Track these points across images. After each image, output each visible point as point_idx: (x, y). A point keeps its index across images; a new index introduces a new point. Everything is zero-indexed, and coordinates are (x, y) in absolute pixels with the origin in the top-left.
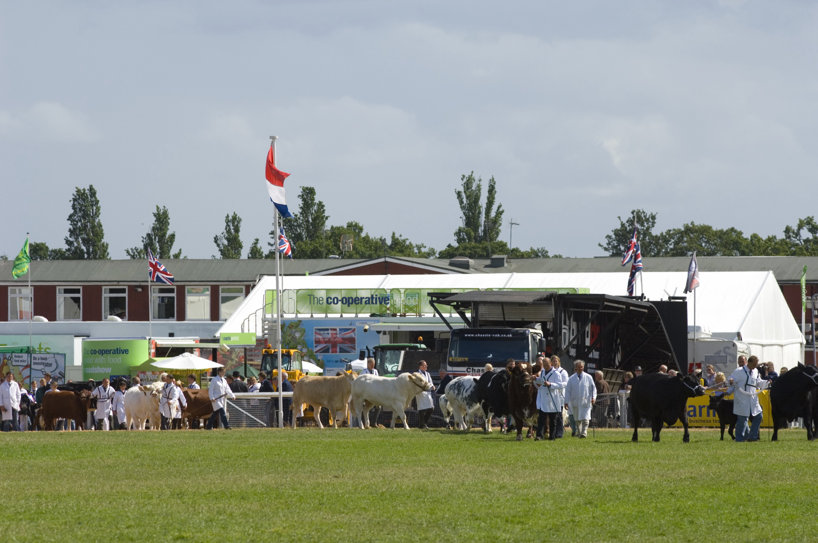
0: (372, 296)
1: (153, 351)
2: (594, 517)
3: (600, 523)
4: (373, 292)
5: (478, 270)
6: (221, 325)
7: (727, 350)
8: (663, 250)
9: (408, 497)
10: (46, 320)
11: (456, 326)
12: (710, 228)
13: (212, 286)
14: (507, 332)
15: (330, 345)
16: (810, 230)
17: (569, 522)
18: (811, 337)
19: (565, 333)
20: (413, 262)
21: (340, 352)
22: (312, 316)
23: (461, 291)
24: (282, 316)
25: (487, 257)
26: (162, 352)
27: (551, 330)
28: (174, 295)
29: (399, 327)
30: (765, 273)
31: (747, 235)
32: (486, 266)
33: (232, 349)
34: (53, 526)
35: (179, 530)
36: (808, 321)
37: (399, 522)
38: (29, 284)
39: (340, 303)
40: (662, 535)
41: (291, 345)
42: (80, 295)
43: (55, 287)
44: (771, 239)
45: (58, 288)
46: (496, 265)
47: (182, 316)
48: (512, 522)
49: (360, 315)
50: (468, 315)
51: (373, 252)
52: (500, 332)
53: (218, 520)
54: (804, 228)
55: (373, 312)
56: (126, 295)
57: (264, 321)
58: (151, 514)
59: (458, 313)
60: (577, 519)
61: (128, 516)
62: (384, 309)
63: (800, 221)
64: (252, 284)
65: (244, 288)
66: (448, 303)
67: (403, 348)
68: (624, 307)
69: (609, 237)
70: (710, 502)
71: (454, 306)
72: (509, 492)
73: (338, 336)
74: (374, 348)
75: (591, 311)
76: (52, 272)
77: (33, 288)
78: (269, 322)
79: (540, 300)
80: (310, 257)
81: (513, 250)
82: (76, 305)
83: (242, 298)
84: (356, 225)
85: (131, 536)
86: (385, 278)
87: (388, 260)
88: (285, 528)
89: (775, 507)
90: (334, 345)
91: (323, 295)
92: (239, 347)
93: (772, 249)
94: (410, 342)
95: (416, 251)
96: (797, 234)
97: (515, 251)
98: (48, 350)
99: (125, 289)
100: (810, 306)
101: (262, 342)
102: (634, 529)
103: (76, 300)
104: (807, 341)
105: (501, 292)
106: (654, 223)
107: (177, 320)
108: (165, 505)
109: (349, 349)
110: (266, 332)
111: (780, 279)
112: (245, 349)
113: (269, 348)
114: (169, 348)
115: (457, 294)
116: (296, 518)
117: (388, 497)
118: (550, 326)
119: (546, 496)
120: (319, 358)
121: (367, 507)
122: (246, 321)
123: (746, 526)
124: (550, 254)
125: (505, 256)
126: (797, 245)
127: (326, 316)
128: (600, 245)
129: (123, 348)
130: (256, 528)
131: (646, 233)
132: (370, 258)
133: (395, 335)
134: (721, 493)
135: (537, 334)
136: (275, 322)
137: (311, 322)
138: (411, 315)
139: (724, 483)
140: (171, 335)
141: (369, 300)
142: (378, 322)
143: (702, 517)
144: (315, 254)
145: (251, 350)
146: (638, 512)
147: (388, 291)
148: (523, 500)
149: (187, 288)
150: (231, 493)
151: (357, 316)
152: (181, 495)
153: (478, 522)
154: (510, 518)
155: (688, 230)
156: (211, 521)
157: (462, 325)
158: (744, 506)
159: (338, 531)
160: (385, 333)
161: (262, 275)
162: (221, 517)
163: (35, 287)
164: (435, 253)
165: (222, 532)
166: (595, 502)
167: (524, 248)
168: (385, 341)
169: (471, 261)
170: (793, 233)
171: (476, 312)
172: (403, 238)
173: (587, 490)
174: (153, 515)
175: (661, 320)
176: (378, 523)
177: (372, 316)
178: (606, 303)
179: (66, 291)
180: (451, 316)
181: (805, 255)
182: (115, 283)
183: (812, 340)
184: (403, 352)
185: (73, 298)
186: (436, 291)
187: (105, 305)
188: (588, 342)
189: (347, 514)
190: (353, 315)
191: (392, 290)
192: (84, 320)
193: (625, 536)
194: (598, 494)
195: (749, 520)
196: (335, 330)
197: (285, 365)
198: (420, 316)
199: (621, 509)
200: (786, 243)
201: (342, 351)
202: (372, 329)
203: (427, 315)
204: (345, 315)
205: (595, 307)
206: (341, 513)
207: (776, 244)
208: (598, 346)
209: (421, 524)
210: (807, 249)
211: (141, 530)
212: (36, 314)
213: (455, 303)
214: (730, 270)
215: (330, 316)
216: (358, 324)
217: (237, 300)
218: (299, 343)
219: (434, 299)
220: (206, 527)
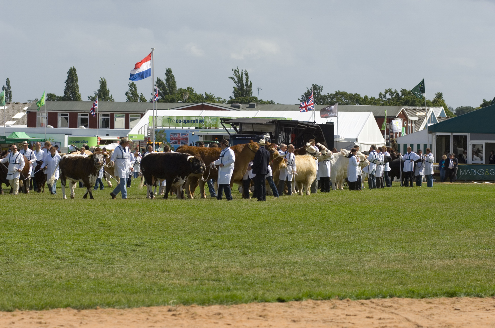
0: (196, 119)
1: (99, 142)
2: (285, 218)
3: (287, 220)
4: (196, 118)
5: (243, 109)
6: (129, 131)
7: (351, 146)
8: (326, 102)
9: (204, 208)
10: (52, 127)
11: (232, 133)
12: (346, 93)
13: (126, 114)
14: (254, 136)
15: (177, 141)
16: (390, 95)
17: (274, 220)
18: (388, 141)
19: (280, 138)
20: (215, 105)
21: (182, 144)
22: (169, 128)
23: (236, 118)
24: (156, 128)
25: (248, 103)
26: (102, 142)
27: (274, 136)
28: (109, 117)
29: (208, 133)
30: (369, 113)
31: (362, 96)
32: (247, 107)
33: (134, 142)
34: (46, 217)
35: (101, 220)
36: (388, 134)
37: (199, 218)
38: (45, 111)
39: (182, 122)
40: (313, 226)
41: (160, 141)
42: (68, 117)
43: (57, 112)
44: (373, 99)
45: (58, 113)
46: (252, 107)
47: (112, 127)
48: (248, 219)
49: (191, 128)
50: (238, 129)
51: (198, 100)
52: (251, 136)
53: (119, 216)
54: (388, 93)
55: (197, 126)
56: (88, 117)
57: (148, 129)
58: (89, 213)
59: (233, 127)
60: (277, 218)
61: (80, 213)
62: (201, 125)
63: (386, 90)
64: (143, 113)
65: (140, 115)
66: (229, 123)
67: (209, 143)
68: (306, 126)
69: (302, 96)
70: (337, 212)
71: (231, 124)
72: (249, 206)
73: (181, 137)
74: (196, 142)
75: (291, 128)
76: (56, 106)
77: (47, 113)
78: (150, 130)
79: (269, 123)
80: (170, 102)
81: (260, 100)
82: (66, 120)
83: (139, 119)
84: (191, 88)
85: (80, 222)
86: (202, 112)
87: (204, 104)
88: (148, 220)
89: (365, 215)
90: (179, 141)
91: (175, 119)
92: (137, 141)
93: (373, 103)
94: (213, 140)
95: (217, 100)
96: (385, 96)
97: (261, 100)
98: (53, 141)
99: (88, 114)
100: (388, 128)
101: (147, 139)
102: (302, 223)
103: (66, 119)
104: (387, 143)
105: (253, 119)
106: (322, 90)
107: (111, 128)
108: (97, 209)
109: (185, 143)
110: (149, 134)
111: (375, 115)
112: (140, 142)
113: (150, 141)
114: (105, 141)
115: (232, 119)
116: (153, 216)
117: (196, 207)
118: (273, 134)
119: (265, 208)
120: (172, 146)
121: (186, 212)
122: (140, 130)
123: (351, 223)
124: (276, 103)
125: (256, 103)
126: (385, 101)
127: (176, 128)
128: (299, 99)
129: (86, 140)
130: (135, 220)
131: (319, 94)
132: (197, 103)
133: (206, 137)
134: (342, 208)
135: (268, 137)
136: (152, 130)
137: (169, 130)
138: (213, 128)
139: (344, 204)
140: (107, 135)
141: (195, 121)
142: (199, 131)
143: (332, 218)
144: (173, 101)
145: (142, 142)
146: (305, 216)
147: (203, 118)
148: (255, 210)
149: (115, 114)
150: (126, 205)
151: (189, 128)
152: (104, 205)
153: (234, 219)
154: (248, 218)
155: (337, 94)
156: (116, 216)
157: (235, 133)
158: (351, 214)
159: (171, 222)
160: (201, 136)
161: (148, 109)
162: (120, 215)
163: (49, 113)
164: (225, 101)
165: (120, 221)
166: (286, 211)
167: (265, 100)
168: (201, 140)
169: (241, 105)
170: (383, 96)
171: (241, 127)
172: (211, 94)
173: (283, 206)
174: (91, 213)
175: (323, 133)
176: (190, 219)
177: (196, 128)
178: (298, 125)
179: (62, 115)
180: (231, 129)
181: (388, 105)
182: (83, 112)
183: (389, 142)
184: (208, 145)
185: (65, 118)
186: (224, 118)
187: (79, 121)
188: (290, 141)
189: (176, 214)
190: (188, 128)
191: (205, 117)
192: (70, 127)
193: (297, 226)
194: (288, 207)
195: (352, 220)
196: (180, 134)
197: (157, 149)
198: (217, 129)
199: (297, 215)
200: (380, 100)
201: (182, 143)
202: (196, 134)
203: (220, 128)
204: (184, 128)
205: (294, 126)
206: (174, 214)
207: (375, 100)
208: (294, 143)
209: (208, 219)
210: (389, 102)
211: (85, 220)
212: (48, 125)
213: (232, 123)
214: (354, 111)
215: (177, 128)
216: (189, 132)
217: (137, 120)
218: (163, 140)
219: (223, 121)
220: (113, 219)
